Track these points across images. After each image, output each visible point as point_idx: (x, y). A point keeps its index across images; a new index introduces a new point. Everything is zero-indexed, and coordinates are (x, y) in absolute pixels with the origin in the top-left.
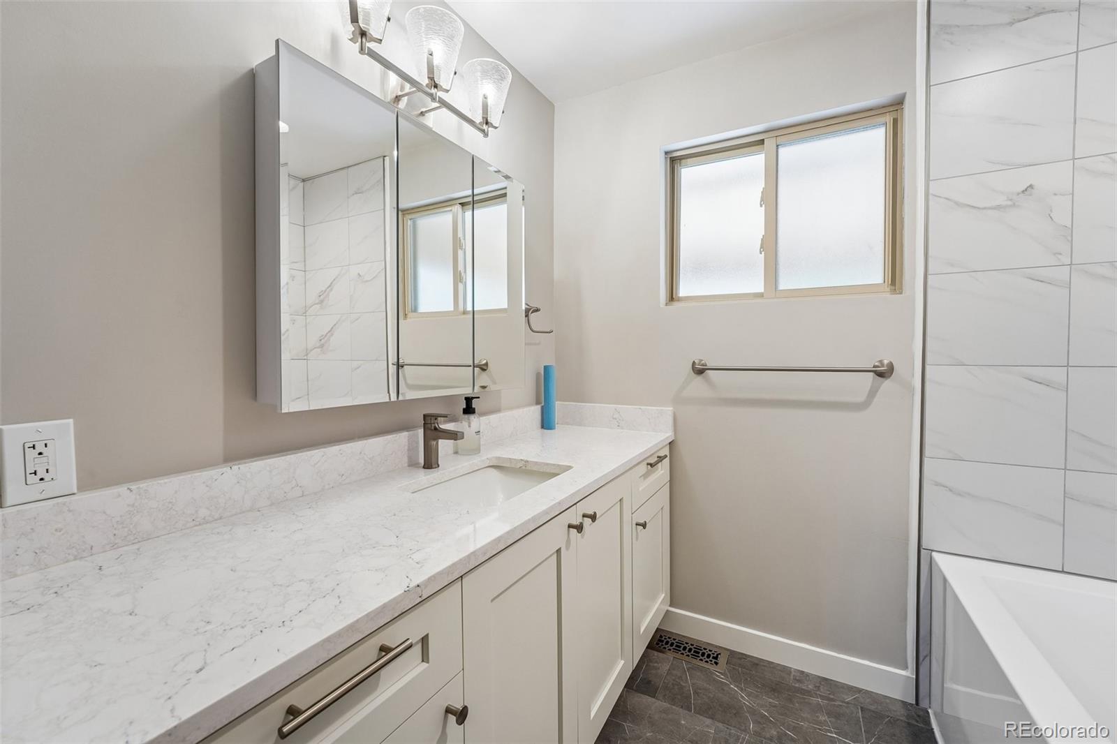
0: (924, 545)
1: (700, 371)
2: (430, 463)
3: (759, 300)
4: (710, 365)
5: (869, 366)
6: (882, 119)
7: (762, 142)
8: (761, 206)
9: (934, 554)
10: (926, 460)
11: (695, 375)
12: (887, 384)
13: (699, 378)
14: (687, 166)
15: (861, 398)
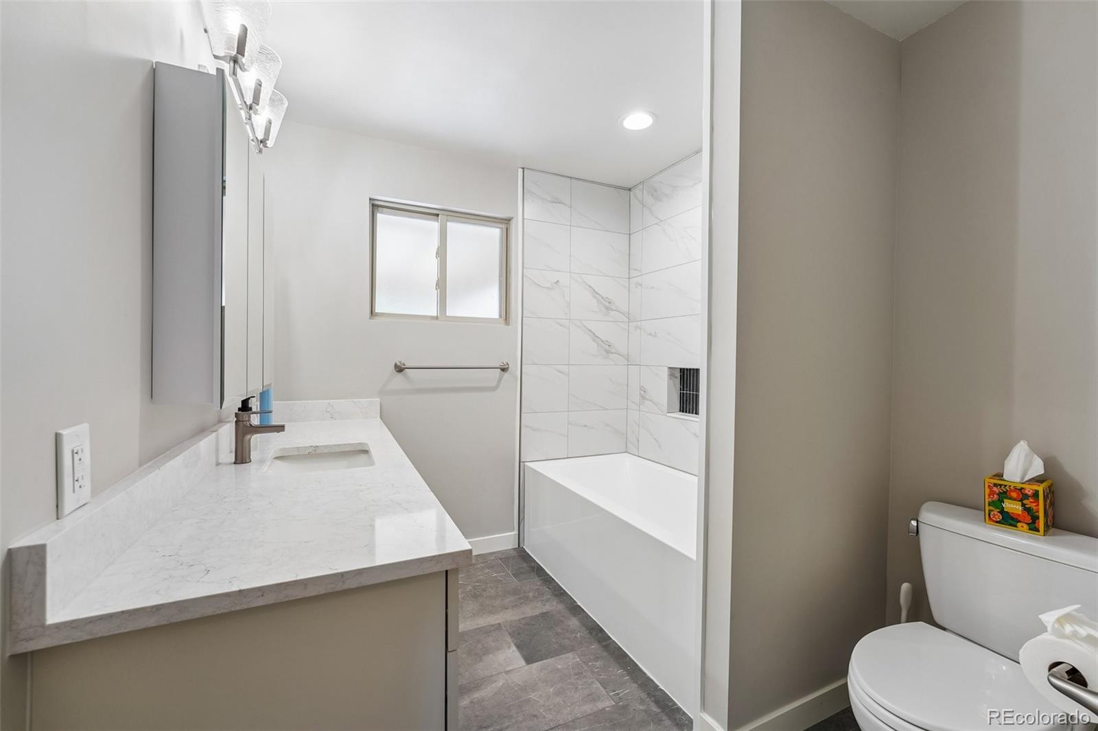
0: (522, 460)
1: (400, 369)
2: (241, 457)
3: (436, 322)
4: (407, 365)
5: (498, 365)
6: (501, 226)
7: (438, 215)
8: (437, 258)
9: (526, 463)
10: (522, 414)
11: (396, 373)
12: (506, 375)
13: (399, 376)
14: (382, 213)
15: (494, 384)
